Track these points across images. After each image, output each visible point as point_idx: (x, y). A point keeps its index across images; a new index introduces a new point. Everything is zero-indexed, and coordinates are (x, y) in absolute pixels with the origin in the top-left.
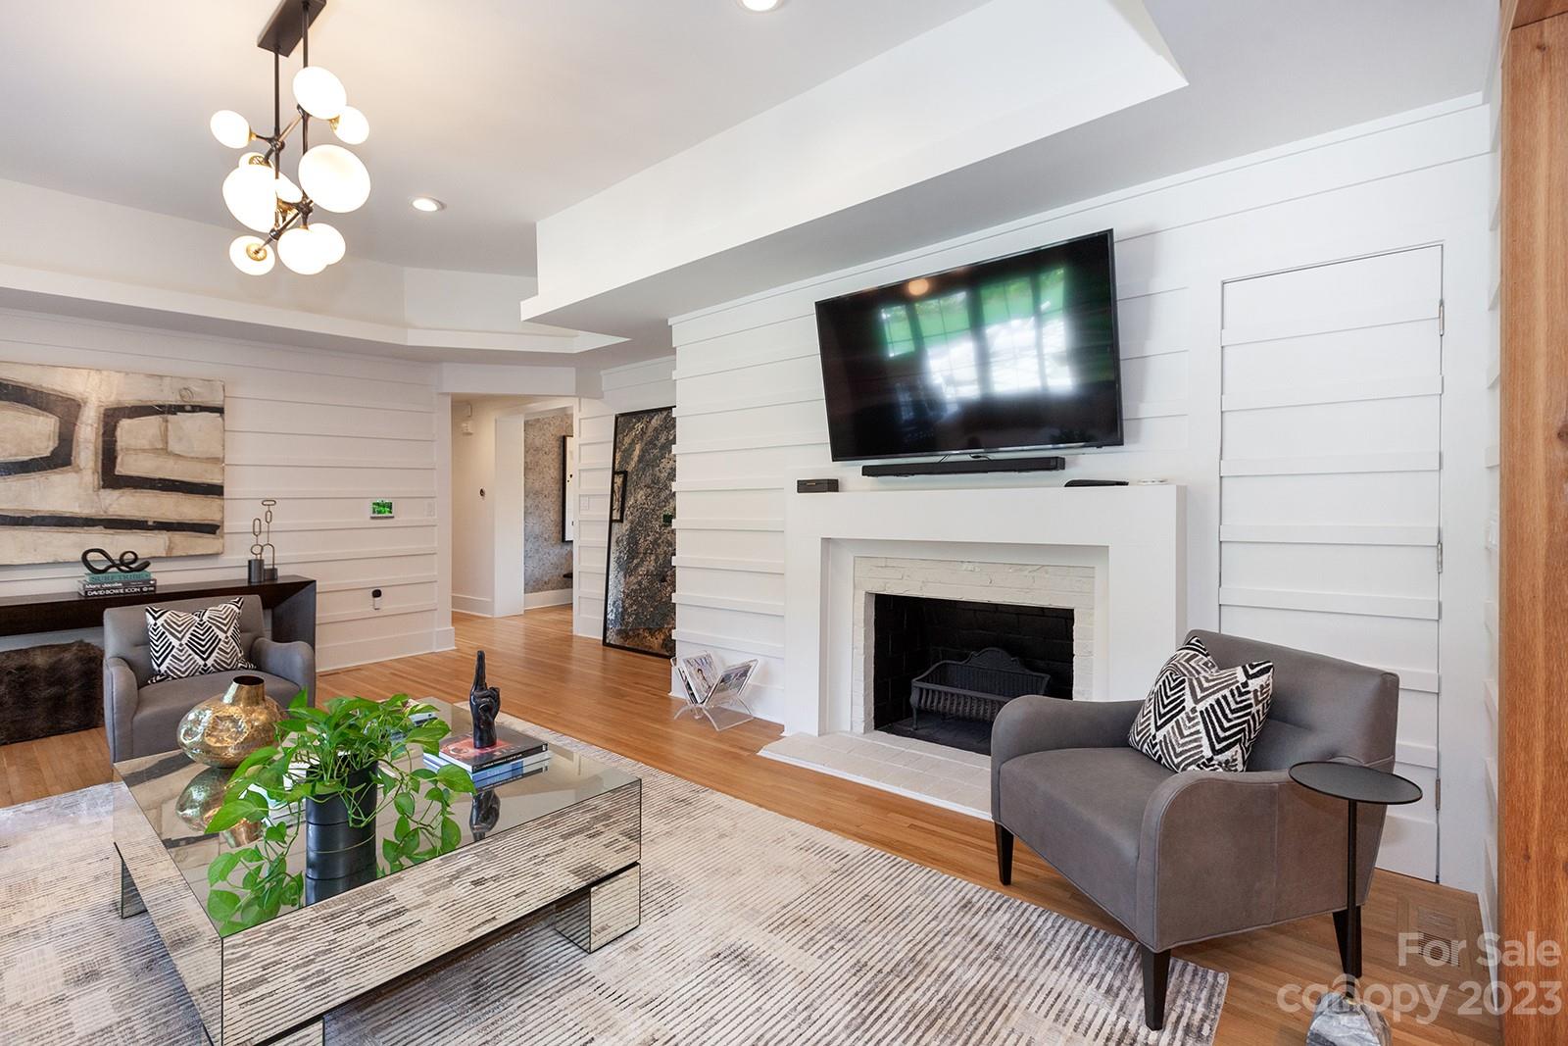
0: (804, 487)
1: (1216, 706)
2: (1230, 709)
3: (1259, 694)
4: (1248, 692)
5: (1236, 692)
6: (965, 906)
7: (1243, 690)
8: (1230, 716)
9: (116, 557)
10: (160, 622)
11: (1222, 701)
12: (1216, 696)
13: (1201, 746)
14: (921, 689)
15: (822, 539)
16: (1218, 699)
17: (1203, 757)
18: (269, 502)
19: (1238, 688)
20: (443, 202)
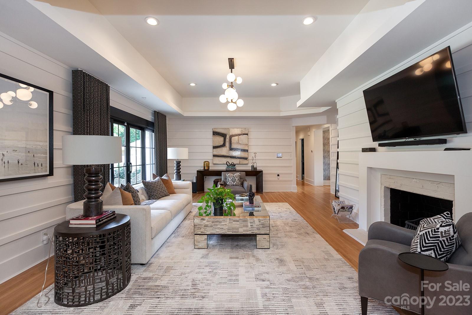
0: (364, 150)
1: (425, 234)
2: (430, 236)
3: (443, 233)
4: (439, 232)
5: (433, 231)
6: (349, 278)
7: (436, 230)
8: (429, 239)
9: (230, 163)
10: (228, 175)
11: (427, 233)
12: (426, 231)
13: (417, 247)
14: (408, 225)
15: (367, 167)
16: (426, 232)
17: (417, 251)
18: (255, 153)
19: (435, 229)
20: (278, 83)
